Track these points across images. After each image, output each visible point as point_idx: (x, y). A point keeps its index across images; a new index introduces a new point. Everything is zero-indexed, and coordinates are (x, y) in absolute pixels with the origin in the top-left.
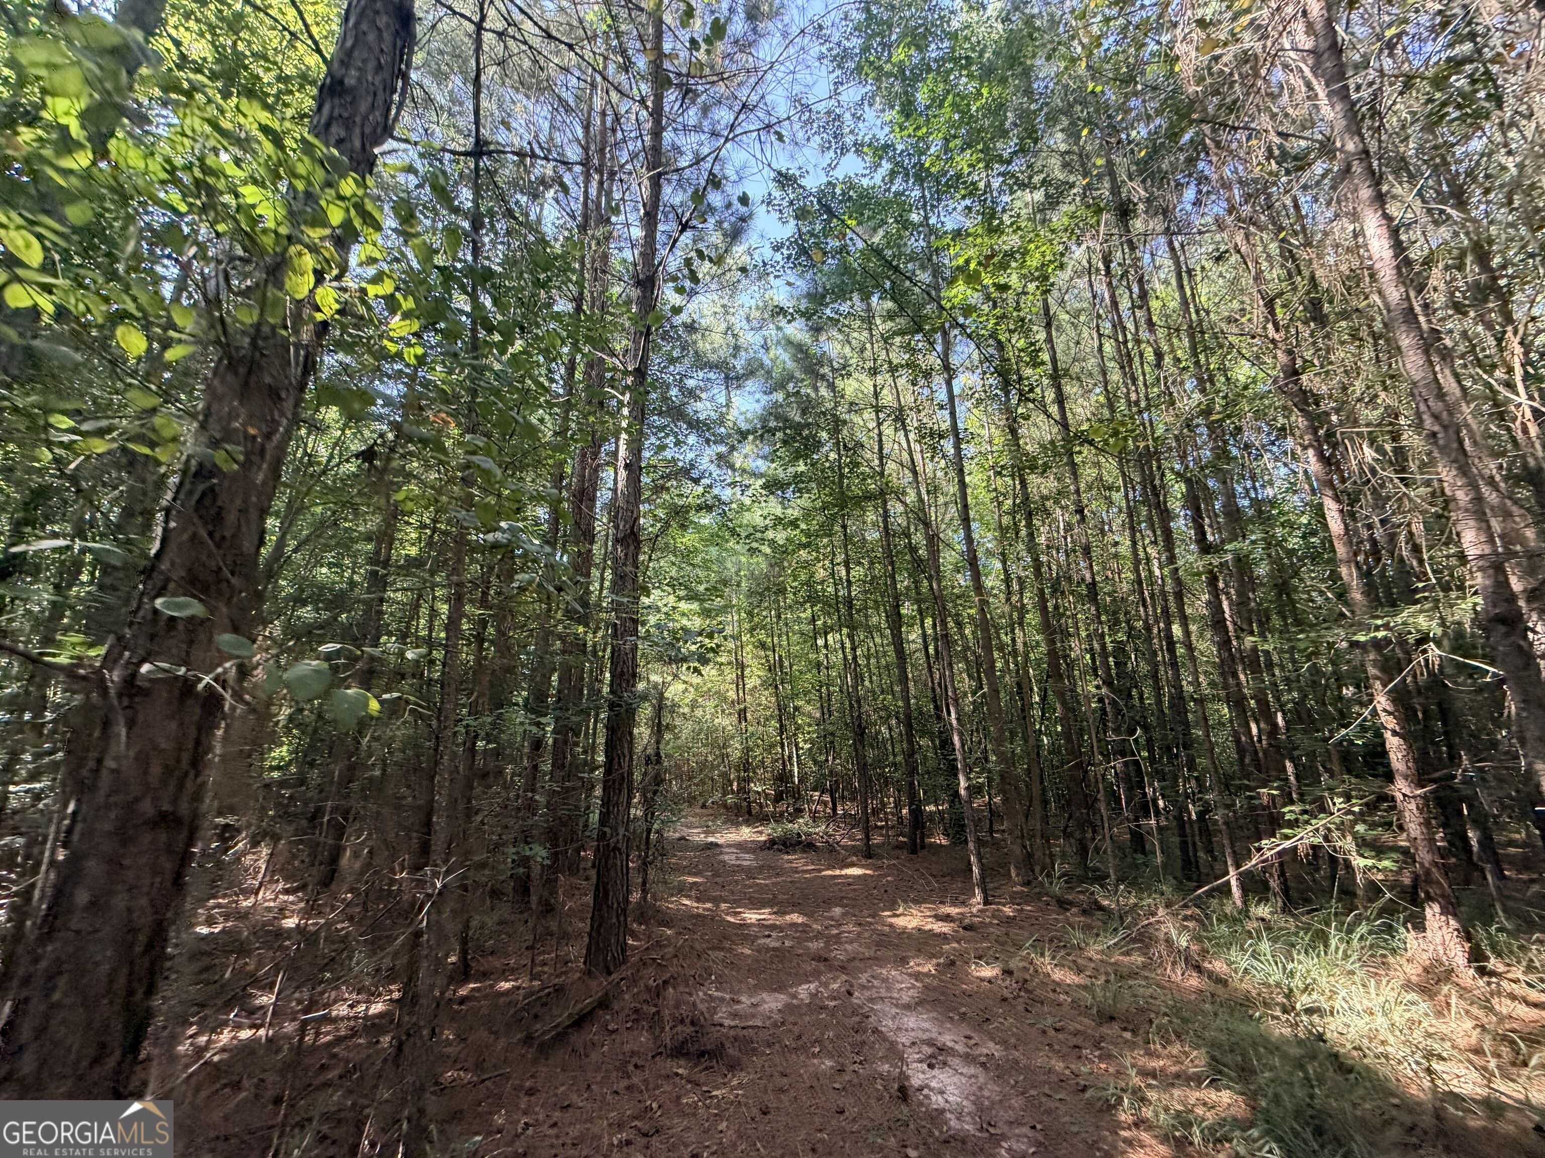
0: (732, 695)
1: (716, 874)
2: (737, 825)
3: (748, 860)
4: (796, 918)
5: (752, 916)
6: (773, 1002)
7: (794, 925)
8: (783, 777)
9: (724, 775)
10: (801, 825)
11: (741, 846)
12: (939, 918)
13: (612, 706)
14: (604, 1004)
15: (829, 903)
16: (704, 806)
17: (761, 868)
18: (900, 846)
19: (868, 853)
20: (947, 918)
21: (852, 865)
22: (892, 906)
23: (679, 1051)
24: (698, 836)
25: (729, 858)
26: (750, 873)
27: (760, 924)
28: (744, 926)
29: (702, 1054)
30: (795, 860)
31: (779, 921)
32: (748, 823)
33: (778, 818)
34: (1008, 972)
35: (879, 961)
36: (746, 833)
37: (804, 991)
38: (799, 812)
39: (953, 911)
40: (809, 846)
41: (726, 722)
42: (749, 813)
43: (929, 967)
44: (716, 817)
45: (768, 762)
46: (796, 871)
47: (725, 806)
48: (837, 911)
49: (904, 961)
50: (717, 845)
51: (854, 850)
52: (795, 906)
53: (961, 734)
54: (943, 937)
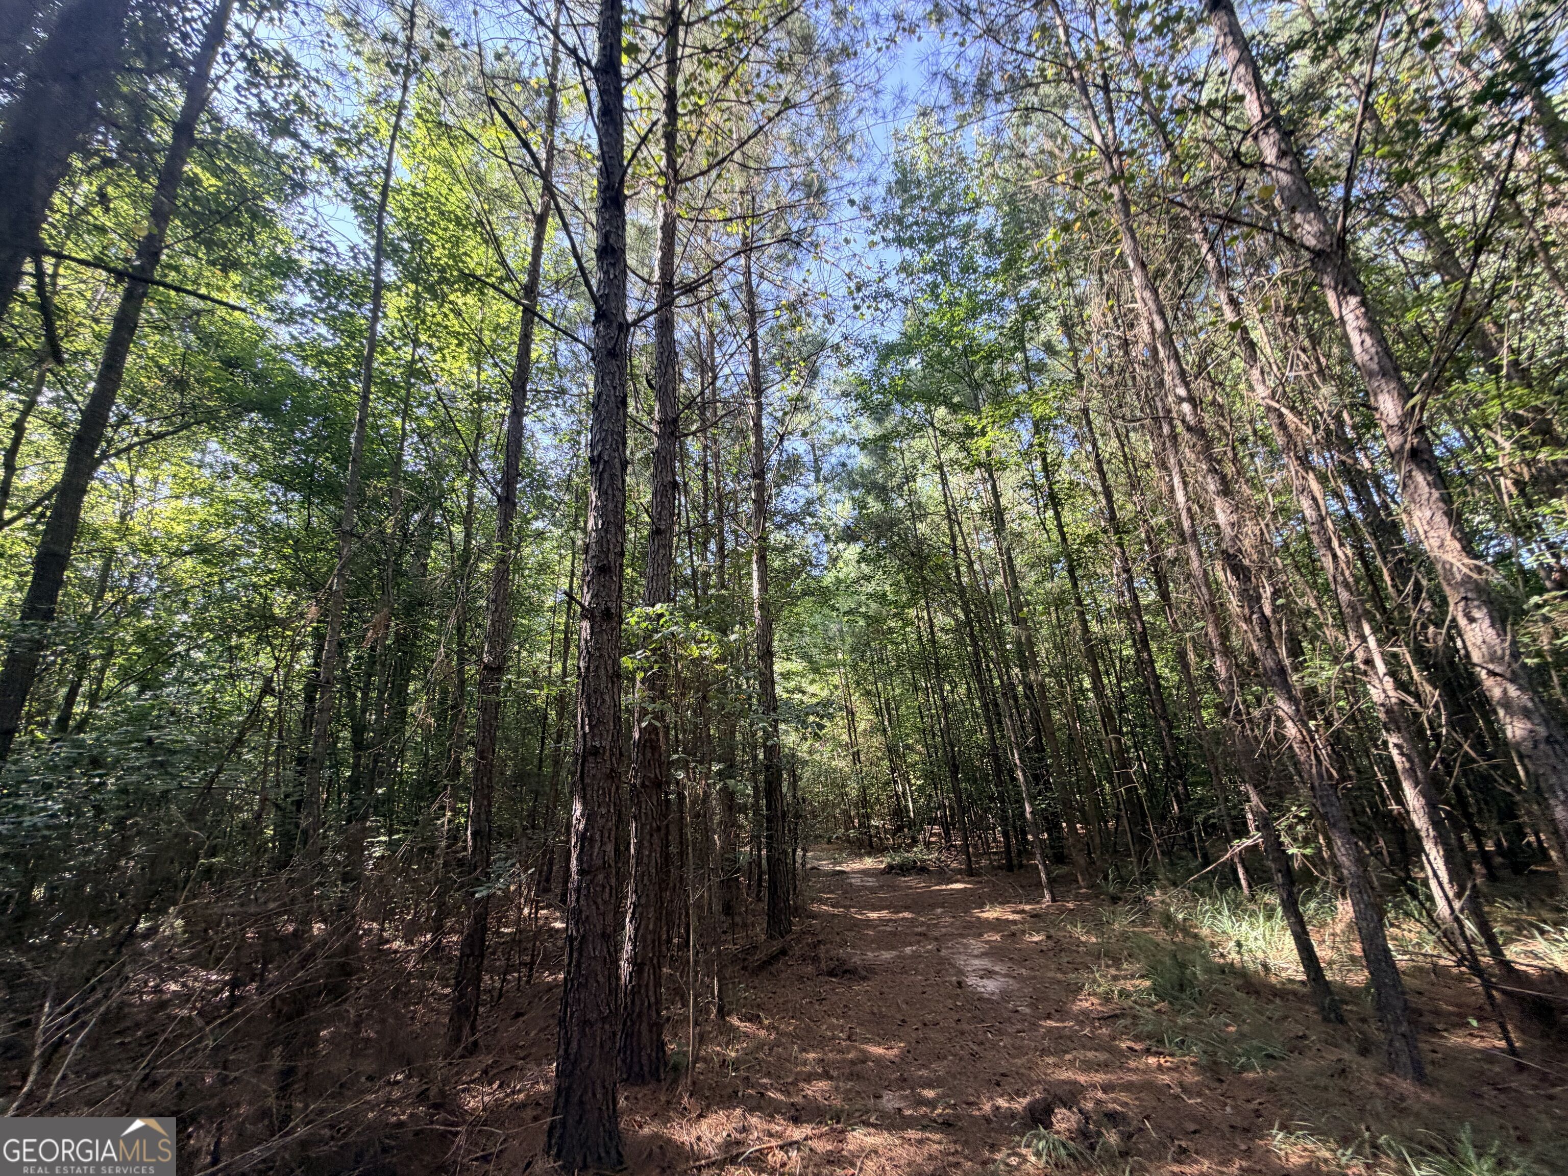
0: (845, 737)
1: (846, 892)
2: (861, 856)
3: (871, 882)
4: (906, 915)
5: (874, 915)
6: (887, 955)
7: (903, 919)
8: (899, 812)
9: (845, 813)
10: (917, 853)
11: (865, 873)
12: (1014, 912)
13: (768, 768)
14: (783, 952)
15: (933, 906)
16: (829, 842)
17: (882, 887)
18: (1000, 867)
19: (970, 872)
20: (1023, 912)
21: (957, 881)
22: (981, 906)
23: (831, 973)
24: (826, 866)
25: (856, 881)
26: (872, 890)
27: (880, 919)
28: (869, 920)
29: (846, 972)
30: (911, 881)
31: (894, 917)
32: (869, 854)
33: (896, 849)
34: (1049, 937)
35: (962, 936)
36: (869, 863)
37: (908, 950)
38: (915, 841)
39: (1028, 908)
40: (921, 870)
41: (842, 764)
42: (871, 845)
43: (997, 937)
44: (841, 850)
45: (883, 798)
46: (910, 888)
47: (848, 840)
48: (939, 911)
49: (981, 935)
50: (843, 872)
51: (960, 872)
52: (907, 908)
53: (1023, 771)
54: (1014, 922)
